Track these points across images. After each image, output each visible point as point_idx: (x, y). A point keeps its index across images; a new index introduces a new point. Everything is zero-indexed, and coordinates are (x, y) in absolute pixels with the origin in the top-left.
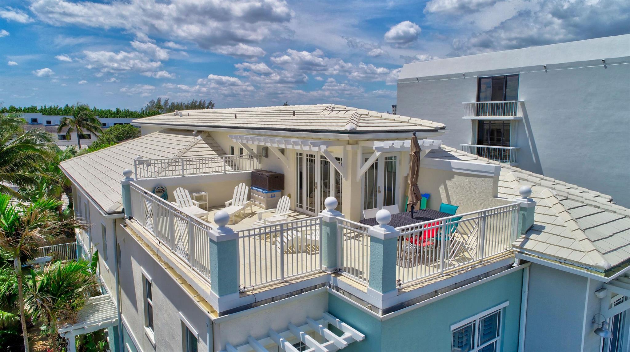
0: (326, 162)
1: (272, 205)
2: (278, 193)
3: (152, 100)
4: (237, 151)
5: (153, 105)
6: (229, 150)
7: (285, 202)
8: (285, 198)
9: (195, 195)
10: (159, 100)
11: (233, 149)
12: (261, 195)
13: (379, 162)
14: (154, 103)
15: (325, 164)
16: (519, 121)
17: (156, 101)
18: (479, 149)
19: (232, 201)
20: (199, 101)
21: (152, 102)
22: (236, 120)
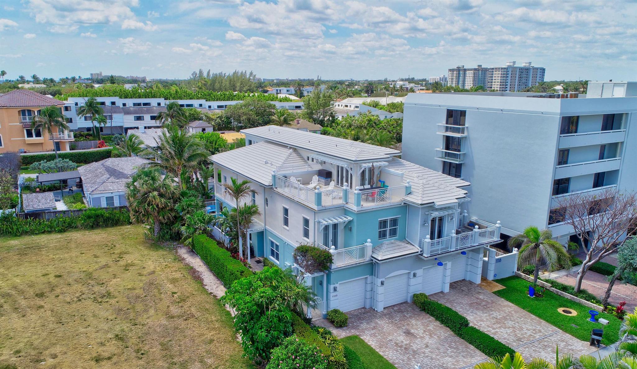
0: (347, 170)
1: (327, 184)
2: (329, 179)
3: (194, 72)
4: (310, 159)
5: (196, 76)
6: (306, 159)
7: (333, 184)
8: (332, 182)
9: (298, 179)
10: (201, 72)
11: (308, 157)
12: (323, 180)
13: (366, 169)
14: (196, 74)
15: (347, 171)
16: (465, 138)
17: (198, 73)
18: (446, 153)
19: (312, 182)
20: (240, 72)
21: (194, 74)
22: (309, 144)
